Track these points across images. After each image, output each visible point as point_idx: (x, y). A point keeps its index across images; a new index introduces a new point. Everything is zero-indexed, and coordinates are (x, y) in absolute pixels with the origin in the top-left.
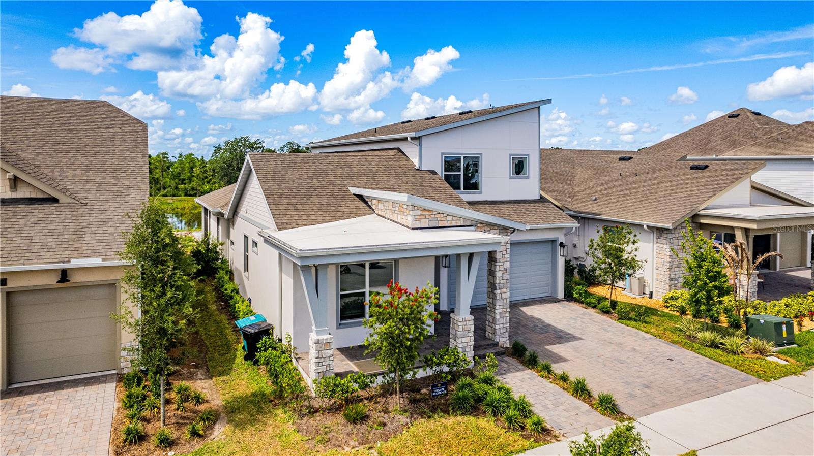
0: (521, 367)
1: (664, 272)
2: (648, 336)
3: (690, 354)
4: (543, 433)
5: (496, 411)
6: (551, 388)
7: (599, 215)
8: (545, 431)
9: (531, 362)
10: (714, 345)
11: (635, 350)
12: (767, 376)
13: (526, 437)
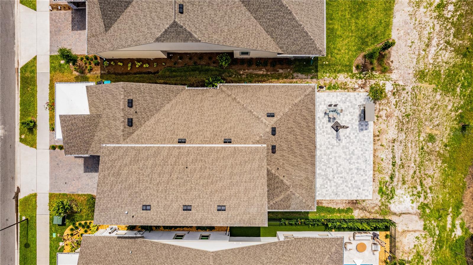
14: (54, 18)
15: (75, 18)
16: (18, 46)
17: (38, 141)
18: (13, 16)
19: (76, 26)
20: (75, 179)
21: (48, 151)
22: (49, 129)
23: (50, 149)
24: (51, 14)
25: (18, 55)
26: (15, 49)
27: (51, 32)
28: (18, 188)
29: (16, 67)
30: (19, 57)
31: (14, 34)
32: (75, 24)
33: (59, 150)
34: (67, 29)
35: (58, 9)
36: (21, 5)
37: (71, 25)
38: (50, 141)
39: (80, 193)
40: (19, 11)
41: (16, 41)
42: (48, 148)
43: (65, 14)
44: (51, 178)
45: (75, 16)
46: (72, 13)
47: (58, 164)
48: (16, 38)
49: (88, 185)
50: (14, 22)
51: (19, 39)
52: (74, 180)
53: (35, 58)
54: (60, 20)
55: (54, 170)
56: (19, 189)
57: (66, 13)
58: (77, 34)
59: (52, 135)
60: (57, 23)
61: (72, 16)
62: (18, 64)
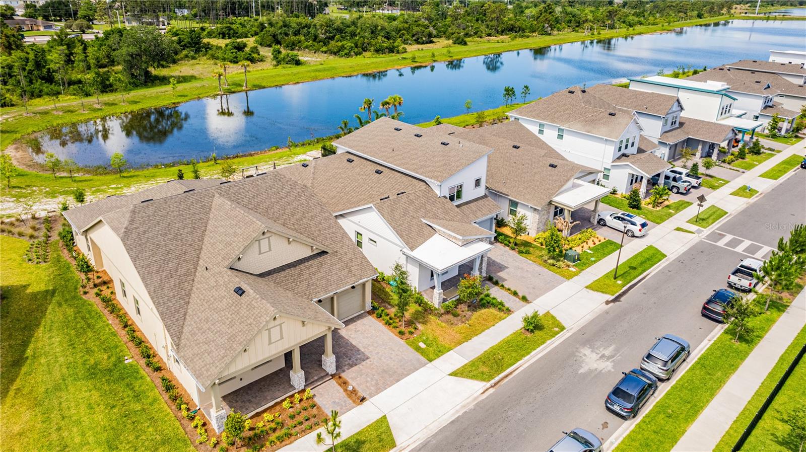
0: (493, 285)
1: (535, 225)
2: (531, 262)
3: (546, 270)
4: (509, 311)
5: (494, 305)
6: (506, 293)
7: (508, 195)
8: (510, 311)
9: (496, 283)
10: (554, 265)
11: (527, 271)
12: (569, 277)
13: (505, 313)
14: (372, 388)
15: (349, 364)
16: (464, 406)
18: (428, 442)
19: (359, 356)
21: (534, 302)
22: (514, 314)
23: (531, 302)
24: (372, 396)
25: (476, 399)
26: (471, 406)
27: (398, 381)
28: (607, 304)
29: (494, 390)
30: (476, 395)
31: (452, 422)
32: (356, 360)
33: (519, 293)
34: (372, 365)
35: (355, 391)
36: (397, 443)
37: (364, 363)
38: (523, 306)
40: (411, 440)
41: (460, 414)
43: (353, 379)
45: (345, 366)
46: (344, 371)
48: (456, 416)
50: (435, 436)
51: (453, 411)
53: (454, 374)
54: (369, 379)
57: (351, 378)
58: (368, 349)
60: (377, 381)
61: (348, 369)
62: (487, 390)
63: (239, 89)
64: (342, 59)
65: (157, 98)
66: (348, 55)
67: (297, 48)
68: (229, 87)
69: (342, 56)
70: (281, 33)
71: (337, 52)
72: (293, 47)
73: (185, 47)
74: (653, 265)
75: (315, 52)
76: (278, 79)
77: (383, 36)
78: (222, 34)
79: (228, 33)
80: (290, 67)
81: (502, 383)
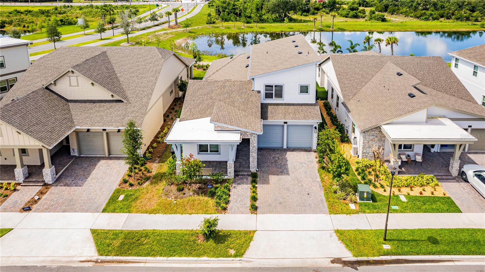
4: (223, 210)
14: (45, 206)
15: (67, 183)
16: (53, 261)
17: (242, 228)
19: (79, 182)
20: (300, 184)
21: (260, 216)
22: (223, 215)
23: (256, 214)
25: (70, 262)
26: (55, 265)
27: (64, 211)
28: (333, 262)
30: (75, 259)
31: (24, 267)
32: (74, 183)
33: (258, 202)
34: (75, 191)
35: (36, 202)
38: (242, 213)
39: (319, 179)
41: (40, 265)
42: (254, 216)
44: (305, 212)
45: (63, 183)
46: (57, 186)
47: (280, 203)
48: (35, 265)
49: (305, 172)
51: (41, 259)
52: (302, 185)
54: (56, 199)
55: (290, 208)
56: (335, 261)
57: (51, 193)
58: (91, 181)
59: (233, 210)
60: (57, 203)
61: (61, 186)
62: (89, 261)
63: (328, 29)
64: (422, 21)
65: (276, 27)
66: (427, 19)
67: (395, 13)
68: (322, 27)
69: (422, 19)
70: (391, 5)
71: (420, 17)
72: (393, 12)
73: (324, 7)
74: (474, 253)
75: (405, 17)
76: (358, 27)
77: (467, 9)
78: (359, 4)
79: (362, 4)
80: (377, 22)
81: (106, 265)
